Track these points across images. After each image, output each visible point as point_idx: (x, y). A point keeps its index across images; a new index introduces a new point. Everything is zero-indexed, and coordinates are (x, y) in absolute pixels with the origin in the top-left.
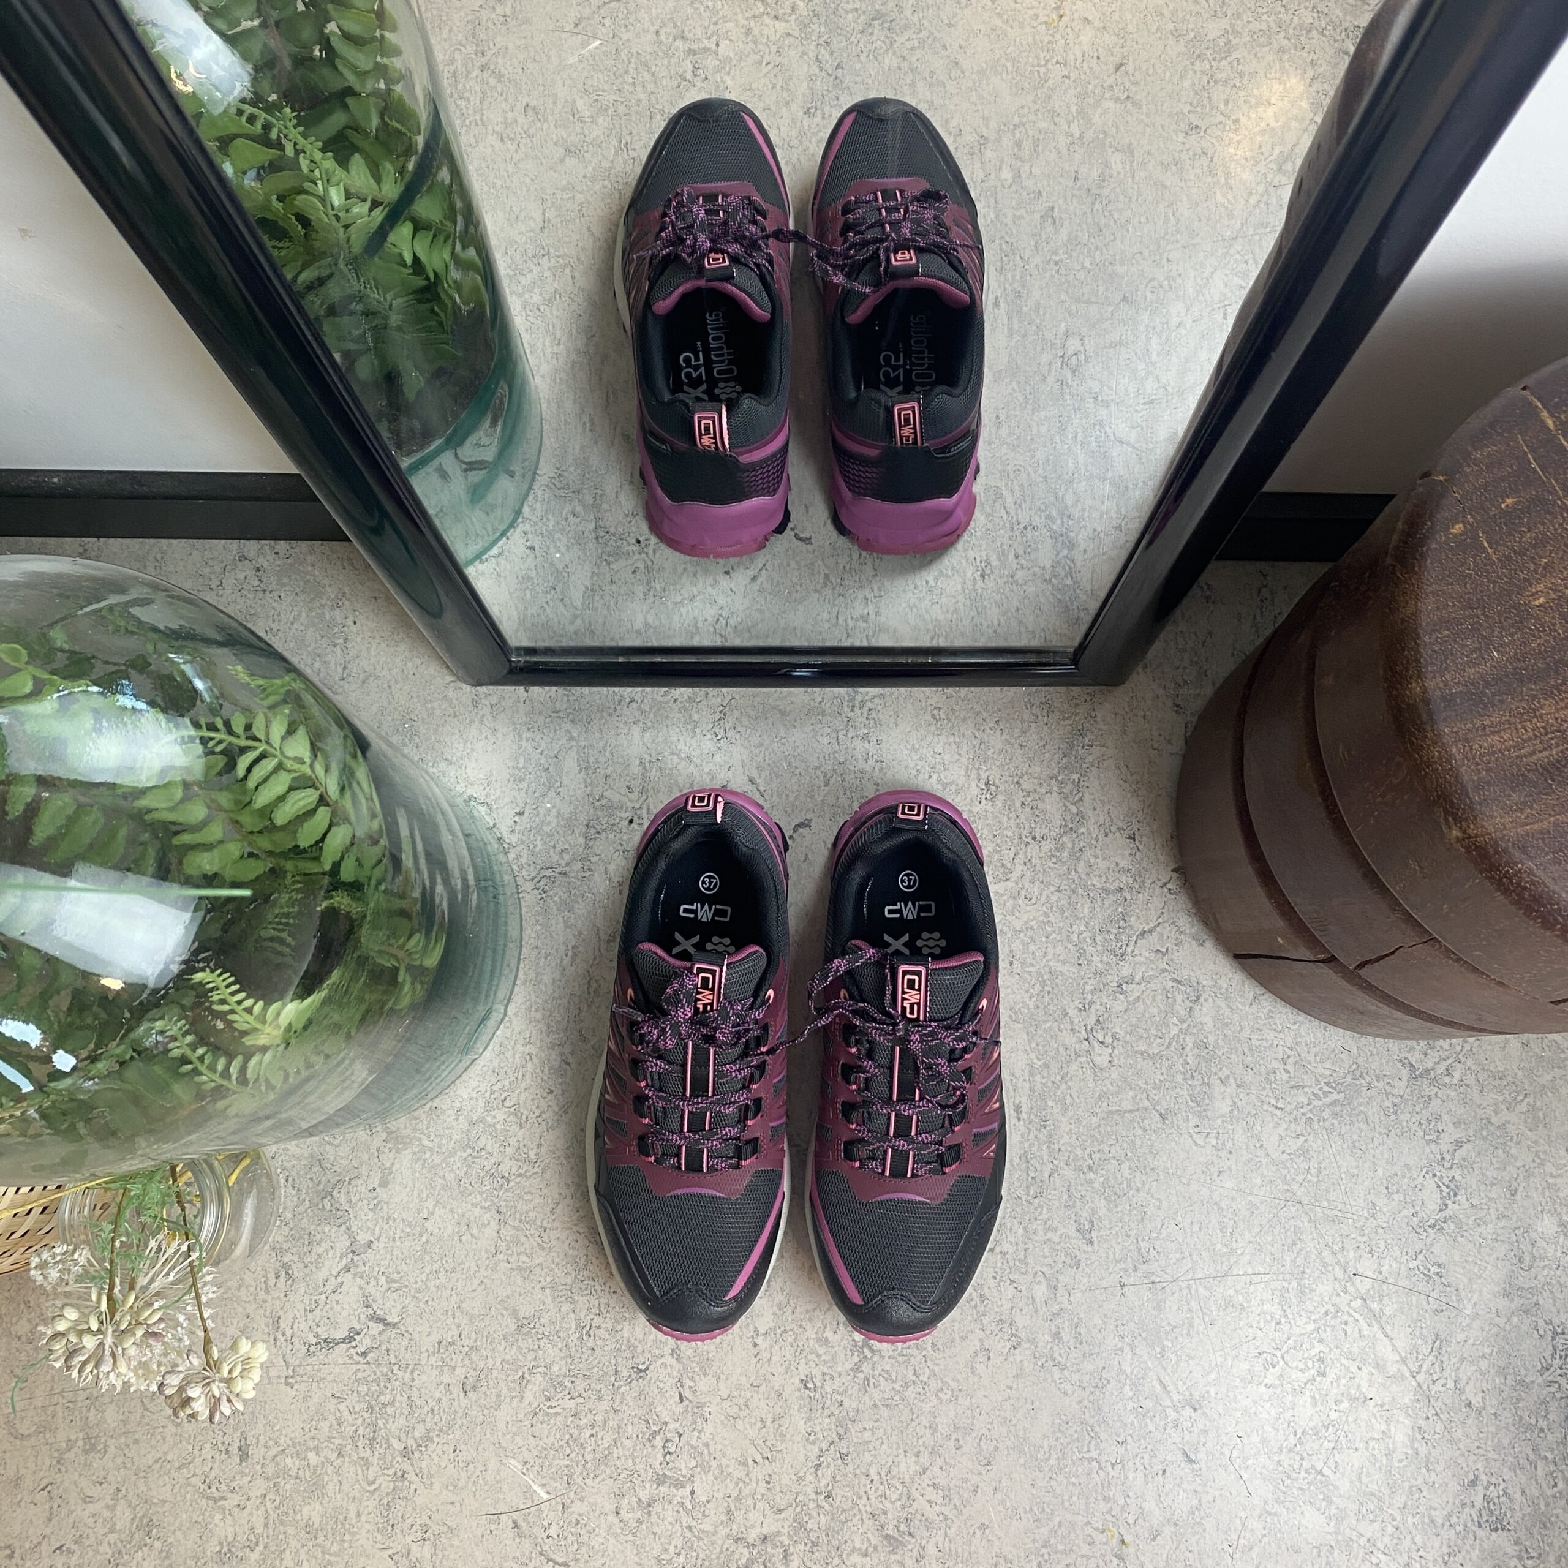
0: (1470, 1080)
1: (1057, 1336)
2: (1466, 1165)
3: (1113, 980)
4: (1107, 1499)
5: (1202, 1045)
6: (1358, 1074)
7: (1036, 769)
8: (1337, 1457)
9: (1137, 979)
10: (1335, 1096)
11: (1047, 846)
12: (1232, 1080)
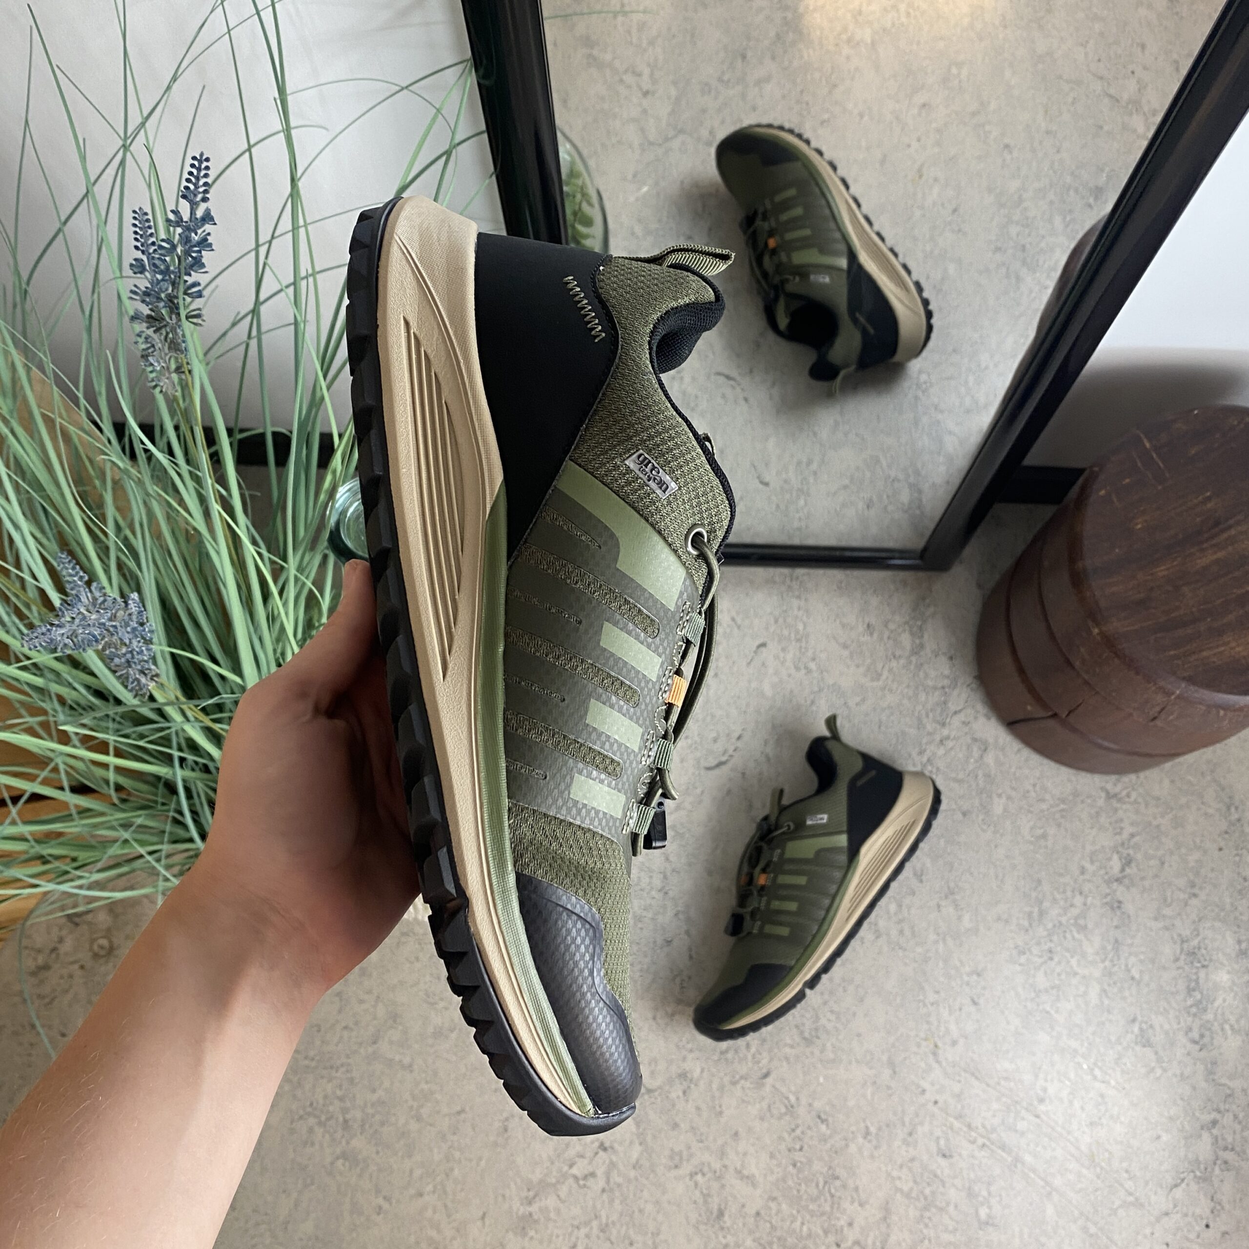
0: (1140, 800)
1: (901, 932)
2: (1136, 847)
3: (938, 738)
4: (928, 1022)
5: (987, 776)
6: (1076, 794)
7: (897, 618)
8: (1059, 1005)
9: (952, 737)
10: (1062, 806)
11: (902, 661)
12: (1003, 795)
